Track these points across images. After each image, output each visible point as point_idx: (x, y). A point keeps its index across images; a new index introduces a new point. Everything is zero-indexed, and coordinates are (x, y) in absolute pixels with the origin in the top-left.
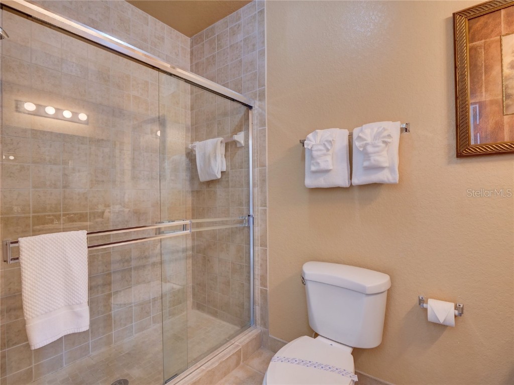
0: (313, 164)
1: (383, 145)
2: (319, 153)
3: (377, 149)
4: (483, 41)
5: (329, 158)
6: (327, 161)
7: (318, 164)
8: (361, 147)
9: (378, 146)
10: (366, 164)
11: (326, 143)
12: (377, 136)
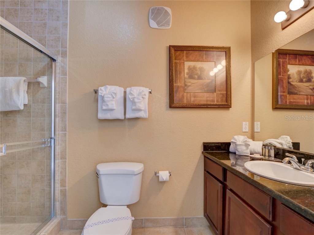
0: (104, 105)
1: (142, 99)
2: (108, 99)
3: (139, 101)
4: (179, 61)
5: (114, 103)
6: (113, 104)
7: (107, 105)
8: (131, 98)
9: (140, 99)
10: (134, 107)
11: (112, 94)
12: (139, 94)
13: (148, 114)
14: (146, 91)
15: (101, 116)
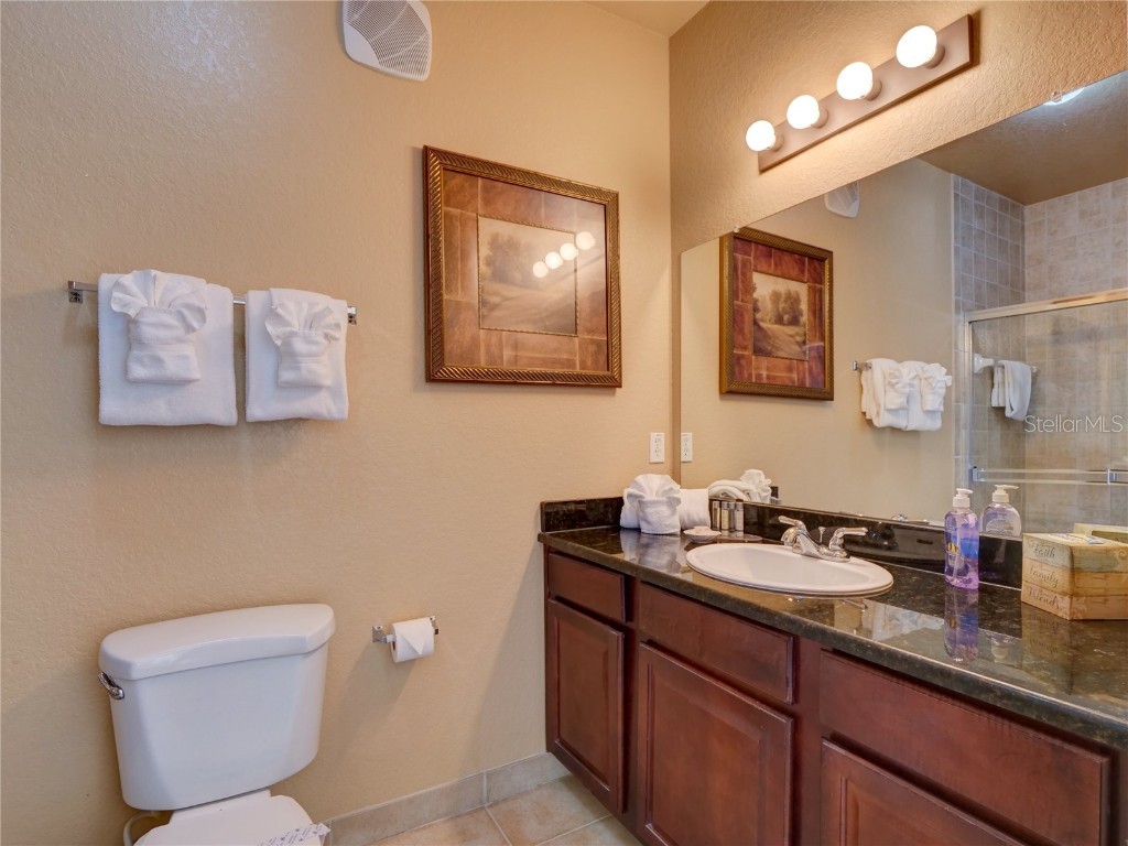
0: (140, 361)
1: (325, 342)
2: (163, 333)
3: (314, 348)
4: (459, 211)
5: (189, 350)
6: (187, 357)
7: (158, 361)
8: (278, 337)
9: (317, 343)
10: (287, 376)
11: (185, 312)
12: (311, 322)
13: (347, 405)
14: (339, 310)
15: (114, 408)
